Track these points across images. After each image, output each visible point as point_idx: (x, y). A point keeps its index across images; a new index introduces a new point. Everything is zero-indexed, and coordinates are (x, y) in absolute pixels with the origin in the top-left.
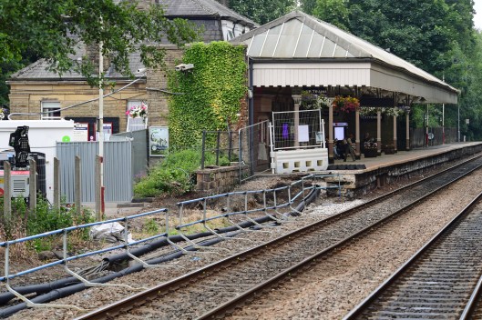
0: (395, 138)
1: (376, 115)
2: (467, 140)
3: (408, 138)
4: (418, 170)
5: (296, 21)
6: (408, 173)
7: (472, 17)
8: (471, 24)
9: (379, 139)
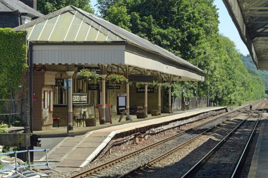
0: (160, 105)
1: (144, 88)
2: (214, 106)
3: (170, 104)
4: (173, 128)
5: (68, 13)
6: (164, 131)
7: (218, 25)
8: (217, 30)
9: (146, 105)
